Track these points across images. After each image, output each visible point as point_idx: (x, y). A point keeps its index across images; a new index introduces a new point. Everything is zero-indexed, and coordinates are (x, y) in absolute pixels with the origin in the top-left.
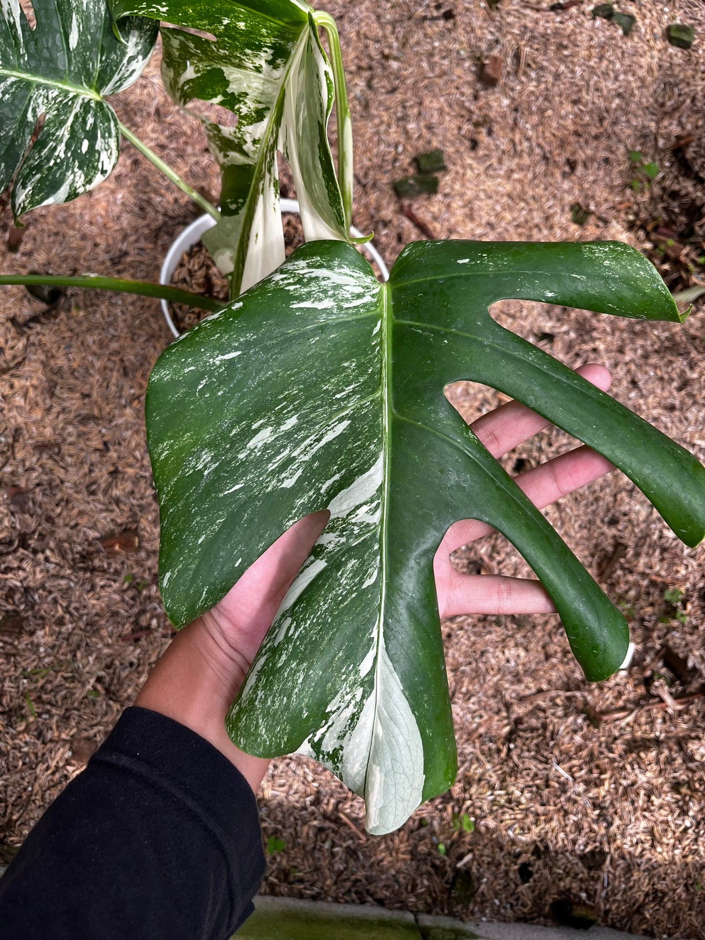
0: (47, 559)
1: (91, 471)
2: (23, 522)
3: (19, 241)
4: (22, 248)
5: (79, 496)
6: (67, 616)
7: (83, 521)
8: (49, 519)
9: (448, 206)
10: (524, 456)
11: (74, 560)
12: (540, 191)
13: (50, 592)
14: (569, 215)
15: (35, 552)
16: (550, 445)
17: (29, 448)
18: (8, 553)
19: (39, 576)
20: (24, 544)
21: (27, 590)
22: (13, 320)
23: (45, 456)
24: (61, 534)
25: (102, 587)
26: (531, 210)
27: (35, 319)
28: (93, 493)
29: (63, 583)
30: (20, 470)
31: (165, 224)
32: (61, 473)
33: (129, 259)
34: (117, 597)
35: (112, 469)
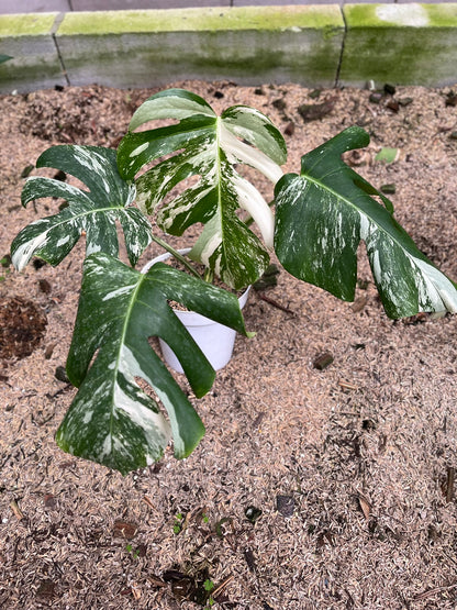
0: (69, 541)
1: (95, 476)
2: (53, 517)
3: (52, 352)
4: (53, 356)
5: (88, 494)
6: (84, 581)
7: (91, 511)
8: (70, 513)
11: (86, 539)
13: (71, 564)
15: (61, 537)
17: (57, 468)
18: (44, 540)
19: (63, 553)
20: (54, 532)
21: (56, 564)
22: (48, 395)
23: (66, 471)
24: (77, 522)
25: (106, 557)
27: (60, 392)
28: (97, 490)
29: (80, 556)
30: (52, 483)
32: (77, 481)
34: (117, 564)
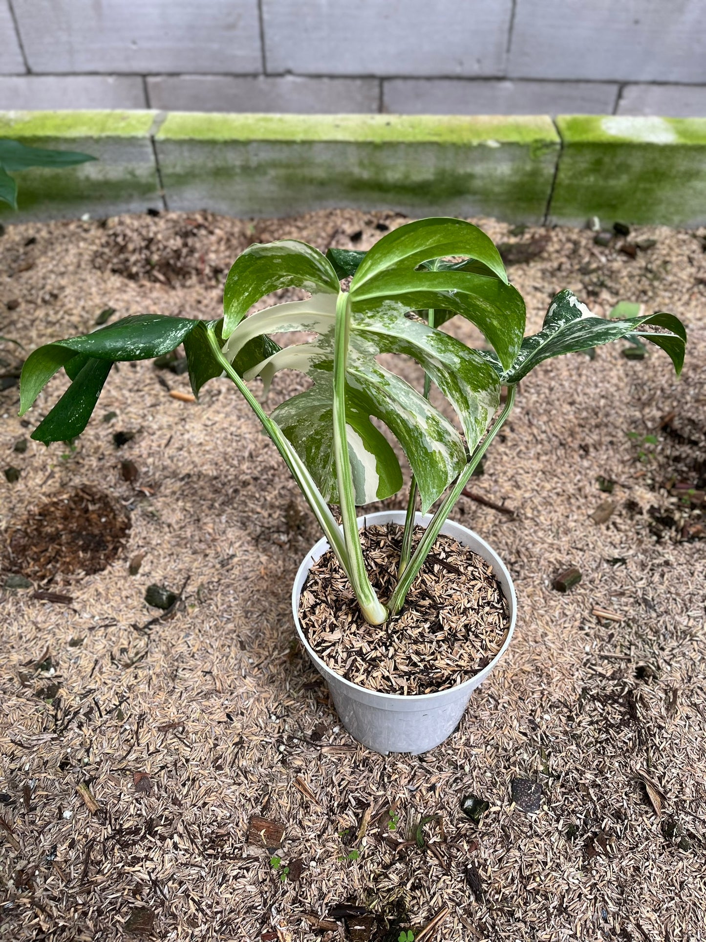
0: (176, 846)
1: (216, 745)
2: (150, 807)
3: (139, 565)
4: (141, 571)
5: (206, 772)
6: (200, 915)
7: (211, 799)
8: (175, 801)
9: (496, 481)
10: (641, 664)
11: (203, 844)
12: (566, 468)
13: (181, 883)
14: (597, 486)
15: (163, 839)
16: (662, 649)
17: (154, 731)
18: (135, 843)
19: (168, 865)
20: (150, 830)
21: (155, 883)
22: (135, 627)
23: (170, 736)
24: (189, 816)
25: (236, 878)
26: (564, 483)
27: (155, 621)
28: (219, 768)
29: (194, 871)
30: (145, 755)
31: (263, 532)
32: (186, 752)
33: (235, 560)
34: (252, 889)
35: (237, 740)
